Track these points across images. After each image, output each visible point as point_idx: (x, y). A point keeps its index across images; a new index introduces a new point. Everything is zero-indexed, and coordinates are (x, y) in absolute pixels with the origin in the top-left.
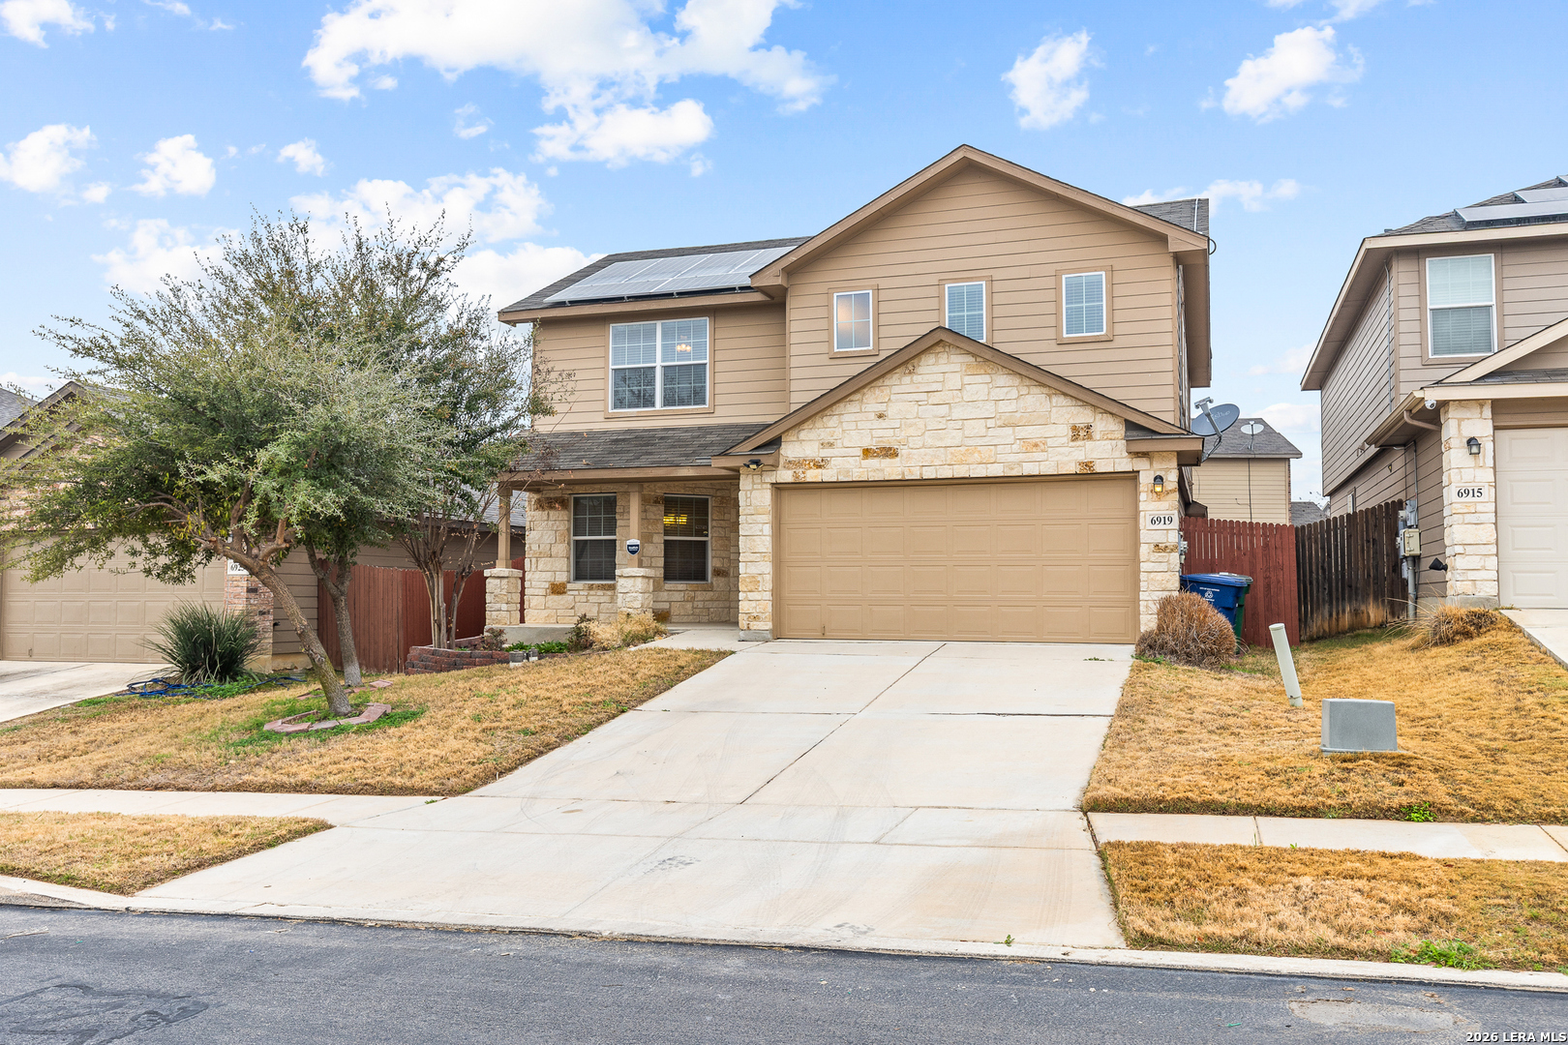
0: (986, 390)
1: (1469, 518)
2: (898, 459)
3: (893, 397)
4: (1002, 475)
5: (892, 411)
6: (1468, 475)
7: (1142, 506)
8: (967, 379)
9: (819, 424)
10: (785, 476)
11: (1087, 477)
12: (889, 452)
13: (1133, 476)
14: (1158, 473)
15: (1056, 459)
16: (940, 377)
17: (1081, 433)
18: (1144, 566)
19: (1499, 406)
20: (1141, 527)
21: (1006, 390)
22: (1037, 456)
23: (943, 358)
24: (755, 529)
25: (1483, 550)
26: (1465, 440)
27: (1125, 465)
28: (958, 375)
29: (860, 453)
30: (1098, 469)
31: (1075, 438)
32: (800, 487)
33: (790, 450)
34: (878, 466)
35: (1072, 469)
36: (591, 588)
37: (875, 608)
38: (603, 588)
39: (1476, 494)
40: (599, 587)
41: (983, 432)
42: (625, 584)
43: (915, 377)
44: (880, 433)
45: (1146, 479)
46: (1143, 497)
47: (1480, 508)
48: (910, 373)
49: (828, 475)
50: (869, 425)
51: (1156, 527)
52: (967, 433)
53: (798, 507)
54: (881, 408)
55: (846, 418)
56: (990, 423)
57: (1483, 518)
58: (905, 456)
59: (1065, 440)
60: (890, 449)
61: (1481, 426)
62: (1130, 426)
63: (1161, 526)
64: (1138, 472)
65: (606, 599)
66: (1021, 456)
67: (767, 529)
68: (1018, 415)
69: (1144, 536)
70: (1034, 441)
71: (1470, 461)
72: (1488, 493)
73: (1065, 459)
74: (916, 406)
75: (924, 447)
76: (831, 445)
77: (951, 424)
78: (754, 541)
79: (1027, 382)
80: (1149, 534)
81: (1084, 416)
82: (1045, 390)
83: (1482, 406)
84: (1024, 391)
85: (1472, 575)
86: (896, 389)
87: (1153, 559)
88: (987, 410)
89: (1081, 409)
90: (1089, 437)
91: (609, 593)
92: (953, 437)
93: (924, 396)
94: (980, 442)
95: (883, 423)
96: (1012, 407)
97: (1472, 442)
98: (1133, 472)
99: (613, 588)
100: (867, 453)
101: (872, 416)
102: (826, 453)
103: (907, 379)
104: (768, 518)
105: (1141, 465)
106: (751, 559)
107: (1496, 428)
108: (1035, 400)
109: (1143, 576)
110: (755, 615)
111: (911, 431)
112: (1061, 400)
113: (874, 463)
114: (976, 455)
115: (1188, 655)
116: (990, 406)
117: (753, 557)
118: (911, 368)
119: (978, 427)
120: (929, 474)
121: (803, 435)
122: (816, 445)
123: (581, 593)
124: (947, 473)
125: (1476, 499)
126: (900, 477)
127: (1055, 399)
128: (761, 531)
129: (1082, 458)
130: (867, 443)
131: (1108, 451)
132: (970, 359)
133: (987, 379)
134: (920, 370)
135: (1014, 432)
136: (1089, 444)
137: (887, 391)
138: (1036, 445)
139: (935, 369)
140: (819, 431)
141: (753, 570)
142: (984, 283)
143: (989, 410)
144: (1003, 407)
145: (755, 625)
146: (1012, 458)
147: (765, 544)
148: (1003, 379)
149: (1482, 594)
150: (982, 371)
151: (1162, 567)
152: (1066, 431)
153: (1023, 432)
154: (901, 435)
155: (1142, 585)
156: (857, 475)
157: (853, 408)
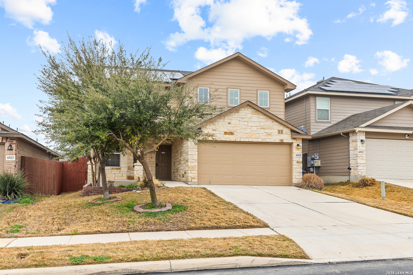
0: (257, 119)
1: (361, 158)
2: (234, 135)
3: (233, 118)
4: (261, 141)
5: (232, 122)
6: (361, 148)
7: (293, 152)
8: (252, 116)
9: (212, 124)
10: (201, 138)
11: (281, 143)
12: (232, 133)
13: (290, 144)
14: (298, 144)
15: (274, 138)
16: (245, 114)
17: (280, 132)
18: (294, 167)
19: (367, 133)
20: (293, 157)
21: (262, 119)
22: (270, 137)
23: (246, 109)
25: (363, 165)
26: (360, 140)
27: (290, 141)
28: (250, 114)
29: (223, 133)
30: (284, 142)
31: (279, 133)
33: (204, 131)
34: (228, 137)
35: (278, 141)
36: (113, 169)
37: (224, 176)
38: (117, 169)
39: (362, 152)
40: (115, 169)
41: (256, 130)
42: (137, 168)
43: (239, 114)
44: (230, 128)
45: (295, 145)
46: (294, 149)
47: (363, 156)
48: (237, 112)
49: (215, 139)
50: (226, 126)
51: (297, 157)
52: (252, 130)
54: (229, 121)
55: (220, 123)
56: (258, 128)
57: (364, 158)
58: (236, 135)
59: (276, 133)
60: (232, 132)
61: (363, 137)
62: (292, 131)
63: (298, 157)
64: (293, 143)
65: (118, 172)
66: (266, 137)
67: (197, 153)
68: (265, 126)
69: (294, 159)
70: (269, 133)
71: (361, 145)
72: (365, 153)
73: (276, 138)
74: (239, 121)
75: (241, 133)
76: (215, 130)
77: (248, 127)
78: (193, 156)
79: (268, 118)
81: (281, 128)
82: (272, 120)
83: (363, 133)
84: (267, 120)
85: (361, 171)
86: (233, 116)
87: (296, 165)
88: (257, 124)
89: (280, 126)
90: (282, 133)
91: (119, 170)
92: (248, 131)
93: (241, 119)
94: (256, 132)
95: (229, 125)
96: (264, 124)
97: (362, 141)
98: (292, 143)
99: (120, 169)
100: (226, 133)
101: (227, 123)
102: (214, 132)
103: (236, 114)
104: (196, 150)
105: (294, 141)
106: (192, 161)
107: (366, 138)
108: (269, 123)
109: (294, 169)
110: (194, 177)
111: (238, 128)
112: (276, 123)
113: (227, 136)
114: (254, 136)
115: (318, 188)
116: (258, 123)
117: (193, 161)
118: (238, 111)
119: (255, 129)
120: (242, 140)
121: (208, 127)
122: (211, 130)
123: (109, 170)
124: (247, 140)
125: (362, 154)
126: (234, 141)
127: (274, 123)
128: (195, 153)
129: (280, 138)
130: (226, 130)
131: (287, 137)
132: (253, 110)
133: (257, 116)
134: (240, 112)
135: (264, 130)
136: (282, 135)
137: (231, 116)
138: (269, 134)
139: (244, 112)
140: (212, 126)
141: (192, 164)
142: (239, 90)
143: (258, 124)
144: (261, 124)
145: (193, 180)
146: (264, 137)
147: (196, 157)
148: (262, 116)
149: (363, 175)
150: (256, 114)
151: (299, 167)
152: (277, 131)
153: (266, 131)
154: (235, 129)
155: (294, 171)
156: (223, 139)
157: (222, 120)
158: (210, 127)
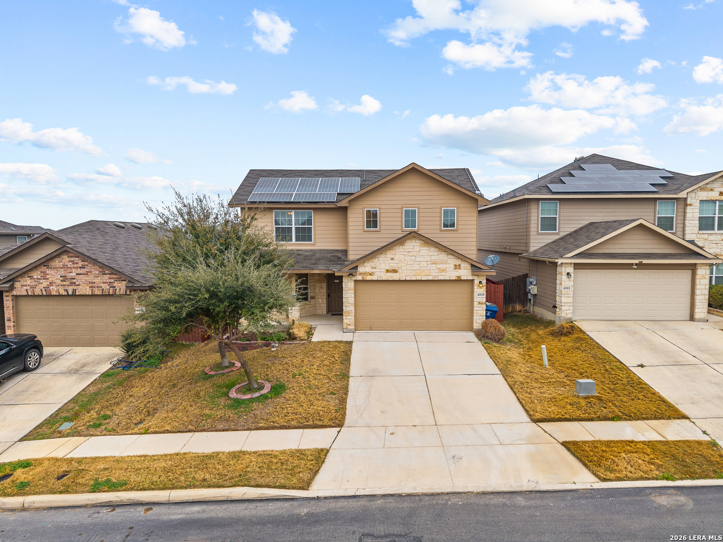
0: (427, 252)
1: (566, 295)
2: (398, 273)
3: (396, 253)
4: (432, 279)
5: (396, 257)
6: (567, 283)
7: (475, 290)
8: (421, 248)
9: (371, 261)
10: (359, 278)
11: (459, 280)
12: (395, 271)
13: (473, 281)
14: (480, 281)
15: (449, 275)
16: (412, 247)
17: (457, 267)
18: (475, 309)
19: (576, 265)
20: (475, 296)
21: (433, 252)
22: (443, 274)
23: (413, 241)
24: (349, 295)
25: (569, 305)
26: (566, 273)
27: (470, 278)
28: (418, 247)
29: (385, 271)
30: (462, 279)
31: (455, 269)
32: (364, 281)
33: (361, 269)
34: (391, 275)
35: (454, 278)
37: (388, 320)
39: (568, 289)
43: (404, 247)
44: (392, 265)
45: (476, 282)
46: (475, 287)
47: (569, 293)
49: (374, 278)
50: (388, 262)
51: (479, 296)
52: (421, 266)
53: (363, 288)
54: (392, 256)
55: (380, 259)
56: (428, 263)
57: (570, 295)
58: (400, 272)
59: (452, 269)
61: (570, 270)
62: (472, 266)
63: (481, 296)
66: (439, 274)
67: (353, 295)
68: (437, 261)
69: (475, 299)
71: (567, 279)
72: (572, 289)
73: (452, 275)
74: (404, 256)
75: (407, 270)
76: (375, 268)
77: (416, 263)
78: (348, 299)
79: (441, 250)
80: (477, 299)
81: (458, 262)
82: (446, 253)
83: (571, 264)
84: (440, 253)
85: (566, 312)
86: (397, 250)
87: (478, 306)
89: (457, 260)
90: (460, 268)
92: (416, 267)
93: (407, 253)
94: (425, 269)
95: (393, 262)
96: (436, 258)
97: (568, 274)
98: (473, 279)
100: (387, 271)
101: (389, 259)
102: (373, 270)
103: (401, 247)
104: (353, 292)
105: (475, 278)
107: (575, 271)
108: (443, 256)
109: (475, 312)
110: (349, 323)
111: (402, 264)
112: (452, 257)
113: (390, 274)
114: (424, 273)
116: (429, 258)
117: (348, 305)
118: (403, 243)
119: (425, 264)
120: (408, 278)
121: (365, 264)
122: (370, 268)
124: (414, 278)
126: (398, 279)
127: (449, 256)
128: (351, 296)
129: (457, 275)
130: (388, 268)
131: (465, 273)
132: (423, 242)
133: (428, 248)
134: (406, 244)
135: (436, 266)
136: (459, 270)
137: (394, 251)
138: (443, 270)
139: (411, 244)
140: (371, 263)
141: (348, 309)
142: (417, 209)
143: (428, 258)
144: (433, 258)
145: (349, 327)
146: (435, 274)
147: (352, 300)
148: (433, 249)
149: (569, 317)
150: (426, 246)
151: (481, 309)
152: (452, 266)
153: (439, 266)
154: (399, 265)
155: (475, 314)
156: (384, 278)
157: (383, 256)
158: (369, 264)
